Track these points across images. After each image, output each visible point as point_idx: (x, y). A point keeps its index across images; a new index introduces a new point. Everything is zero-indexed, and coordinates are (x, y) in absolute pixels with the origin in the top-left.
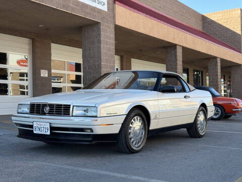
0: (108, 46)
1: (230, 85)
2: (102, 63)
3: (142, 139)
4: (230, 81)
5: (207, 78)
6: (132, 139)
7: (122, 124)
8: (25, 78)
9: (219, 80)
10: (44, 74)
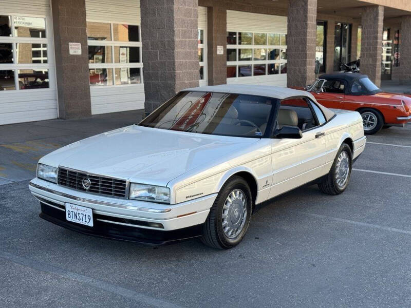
0: (187, 7)
1: (397, 45)
2: (176, 40)
3: (243, 224)
4: (398, 38)
5: (359, 30)
6: (227, 228)
7: (211, 209)
8: (42, 59)
9: (379, 35)
10: (75, 49)
